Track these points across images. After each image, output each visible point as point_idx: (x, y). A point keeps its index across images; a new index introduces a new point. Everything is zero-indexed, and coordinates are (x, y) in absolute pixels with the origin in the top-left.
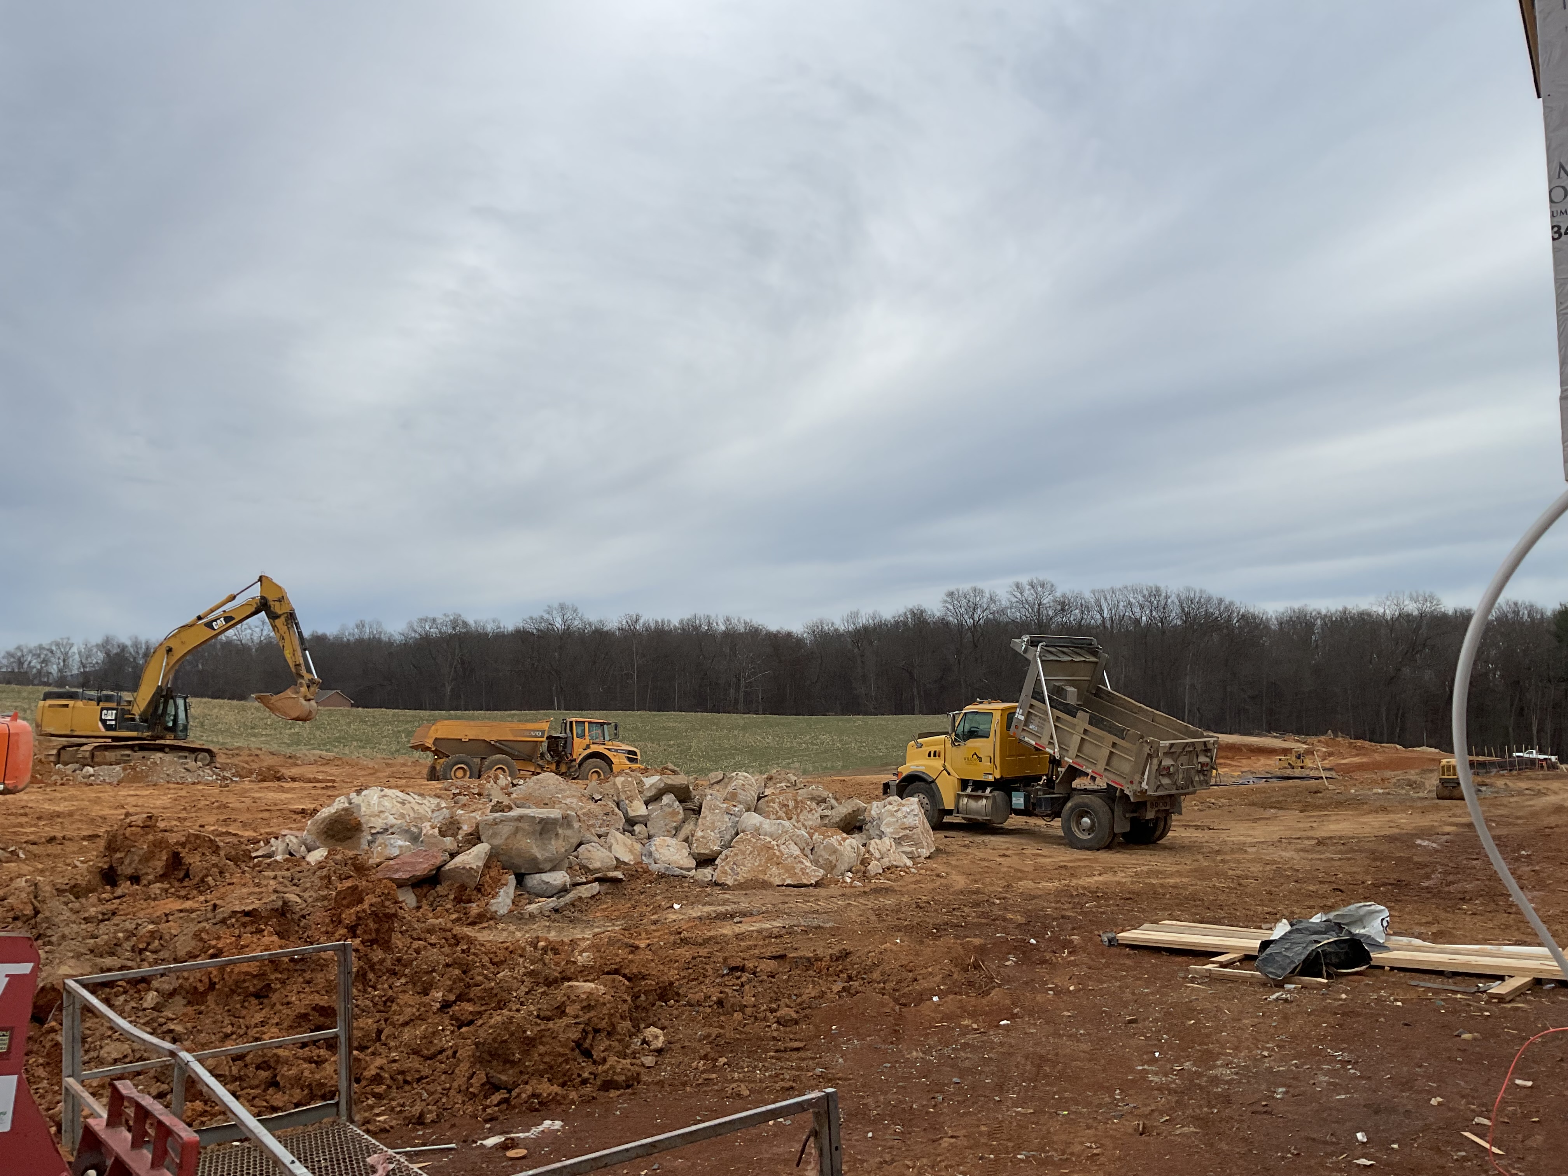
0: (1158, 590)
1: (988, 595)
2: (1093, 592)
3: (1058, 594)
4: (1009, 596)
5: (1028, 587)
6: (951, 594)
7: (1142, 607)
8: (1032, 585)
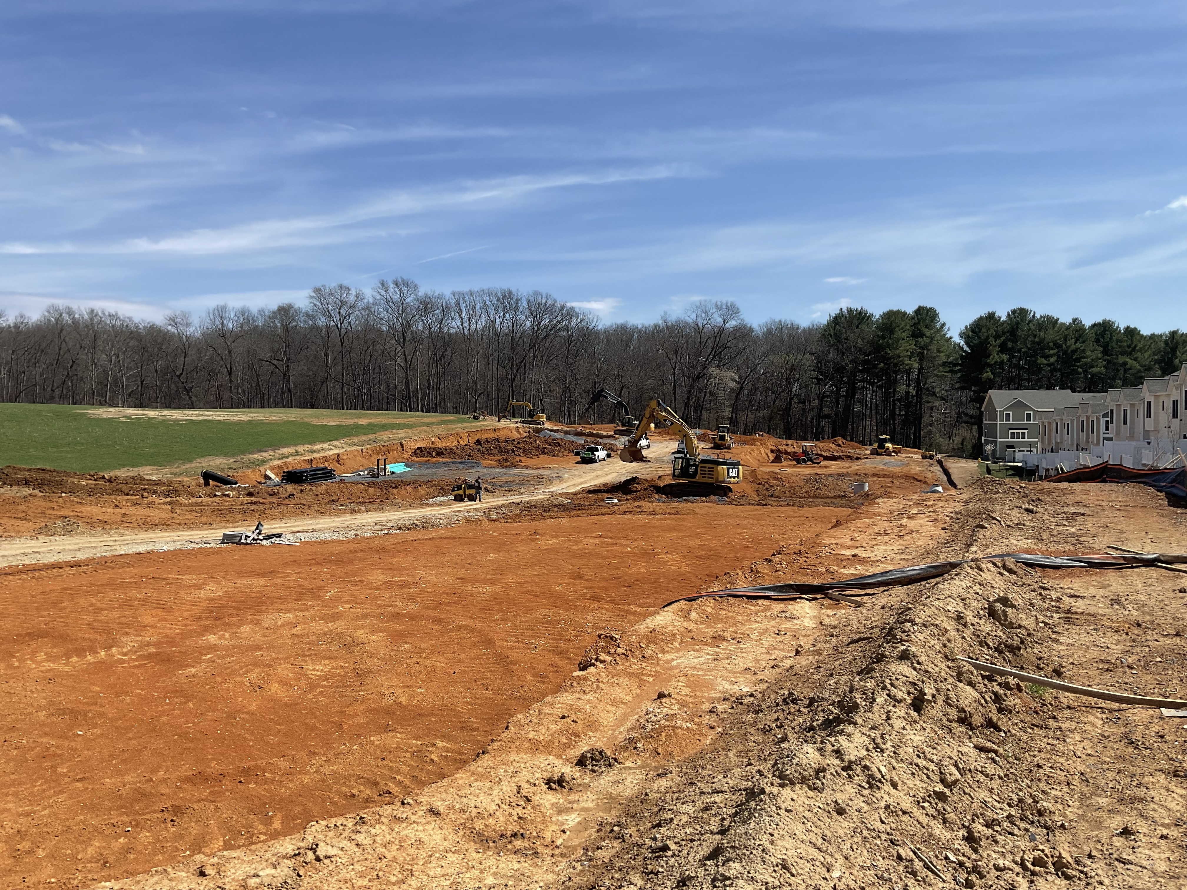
0: (510, 293)
1: (354, 293)
2: (454, 294)
3: (421, 293)
4: (375, 294)
5: (392, 286)
6: (318, 291)
7: (496, 309)
8: (396, 283)
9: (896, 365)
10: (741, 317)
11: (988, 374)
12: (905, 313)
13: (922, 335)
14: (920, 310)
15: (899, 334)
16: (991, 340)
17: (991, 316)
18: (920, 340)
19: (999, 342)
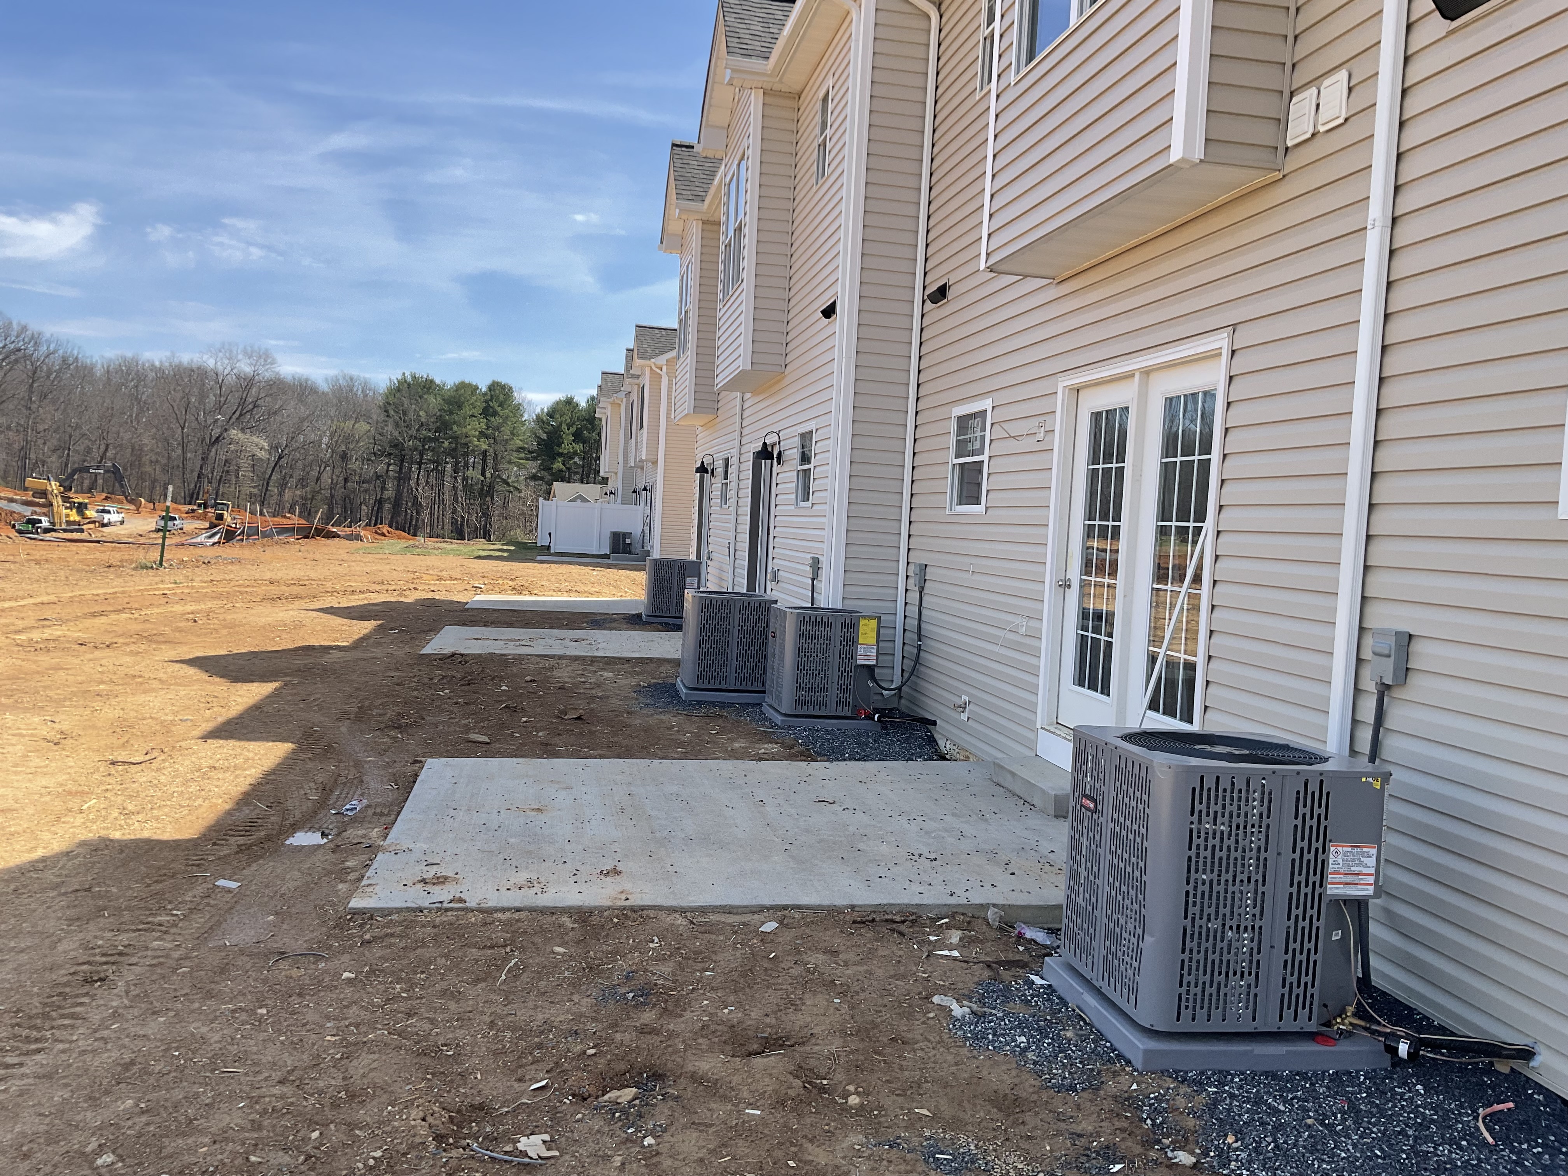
9: (466, 445)
10: (277, 369)
11: (558, 465)
12: (477, 388)
13: (495, 414)
14: (494, 387)
15: (467, 410)
16: (564, 426)
17: (569, 402)
18: (493, 419)
19: (573, 430)
